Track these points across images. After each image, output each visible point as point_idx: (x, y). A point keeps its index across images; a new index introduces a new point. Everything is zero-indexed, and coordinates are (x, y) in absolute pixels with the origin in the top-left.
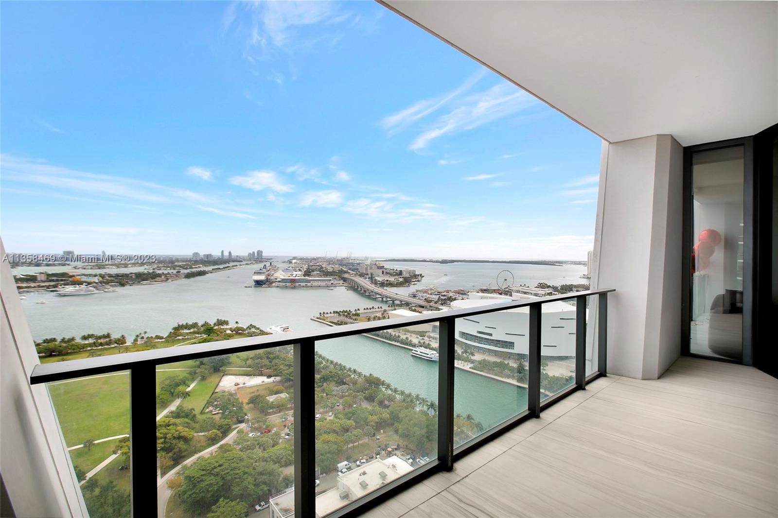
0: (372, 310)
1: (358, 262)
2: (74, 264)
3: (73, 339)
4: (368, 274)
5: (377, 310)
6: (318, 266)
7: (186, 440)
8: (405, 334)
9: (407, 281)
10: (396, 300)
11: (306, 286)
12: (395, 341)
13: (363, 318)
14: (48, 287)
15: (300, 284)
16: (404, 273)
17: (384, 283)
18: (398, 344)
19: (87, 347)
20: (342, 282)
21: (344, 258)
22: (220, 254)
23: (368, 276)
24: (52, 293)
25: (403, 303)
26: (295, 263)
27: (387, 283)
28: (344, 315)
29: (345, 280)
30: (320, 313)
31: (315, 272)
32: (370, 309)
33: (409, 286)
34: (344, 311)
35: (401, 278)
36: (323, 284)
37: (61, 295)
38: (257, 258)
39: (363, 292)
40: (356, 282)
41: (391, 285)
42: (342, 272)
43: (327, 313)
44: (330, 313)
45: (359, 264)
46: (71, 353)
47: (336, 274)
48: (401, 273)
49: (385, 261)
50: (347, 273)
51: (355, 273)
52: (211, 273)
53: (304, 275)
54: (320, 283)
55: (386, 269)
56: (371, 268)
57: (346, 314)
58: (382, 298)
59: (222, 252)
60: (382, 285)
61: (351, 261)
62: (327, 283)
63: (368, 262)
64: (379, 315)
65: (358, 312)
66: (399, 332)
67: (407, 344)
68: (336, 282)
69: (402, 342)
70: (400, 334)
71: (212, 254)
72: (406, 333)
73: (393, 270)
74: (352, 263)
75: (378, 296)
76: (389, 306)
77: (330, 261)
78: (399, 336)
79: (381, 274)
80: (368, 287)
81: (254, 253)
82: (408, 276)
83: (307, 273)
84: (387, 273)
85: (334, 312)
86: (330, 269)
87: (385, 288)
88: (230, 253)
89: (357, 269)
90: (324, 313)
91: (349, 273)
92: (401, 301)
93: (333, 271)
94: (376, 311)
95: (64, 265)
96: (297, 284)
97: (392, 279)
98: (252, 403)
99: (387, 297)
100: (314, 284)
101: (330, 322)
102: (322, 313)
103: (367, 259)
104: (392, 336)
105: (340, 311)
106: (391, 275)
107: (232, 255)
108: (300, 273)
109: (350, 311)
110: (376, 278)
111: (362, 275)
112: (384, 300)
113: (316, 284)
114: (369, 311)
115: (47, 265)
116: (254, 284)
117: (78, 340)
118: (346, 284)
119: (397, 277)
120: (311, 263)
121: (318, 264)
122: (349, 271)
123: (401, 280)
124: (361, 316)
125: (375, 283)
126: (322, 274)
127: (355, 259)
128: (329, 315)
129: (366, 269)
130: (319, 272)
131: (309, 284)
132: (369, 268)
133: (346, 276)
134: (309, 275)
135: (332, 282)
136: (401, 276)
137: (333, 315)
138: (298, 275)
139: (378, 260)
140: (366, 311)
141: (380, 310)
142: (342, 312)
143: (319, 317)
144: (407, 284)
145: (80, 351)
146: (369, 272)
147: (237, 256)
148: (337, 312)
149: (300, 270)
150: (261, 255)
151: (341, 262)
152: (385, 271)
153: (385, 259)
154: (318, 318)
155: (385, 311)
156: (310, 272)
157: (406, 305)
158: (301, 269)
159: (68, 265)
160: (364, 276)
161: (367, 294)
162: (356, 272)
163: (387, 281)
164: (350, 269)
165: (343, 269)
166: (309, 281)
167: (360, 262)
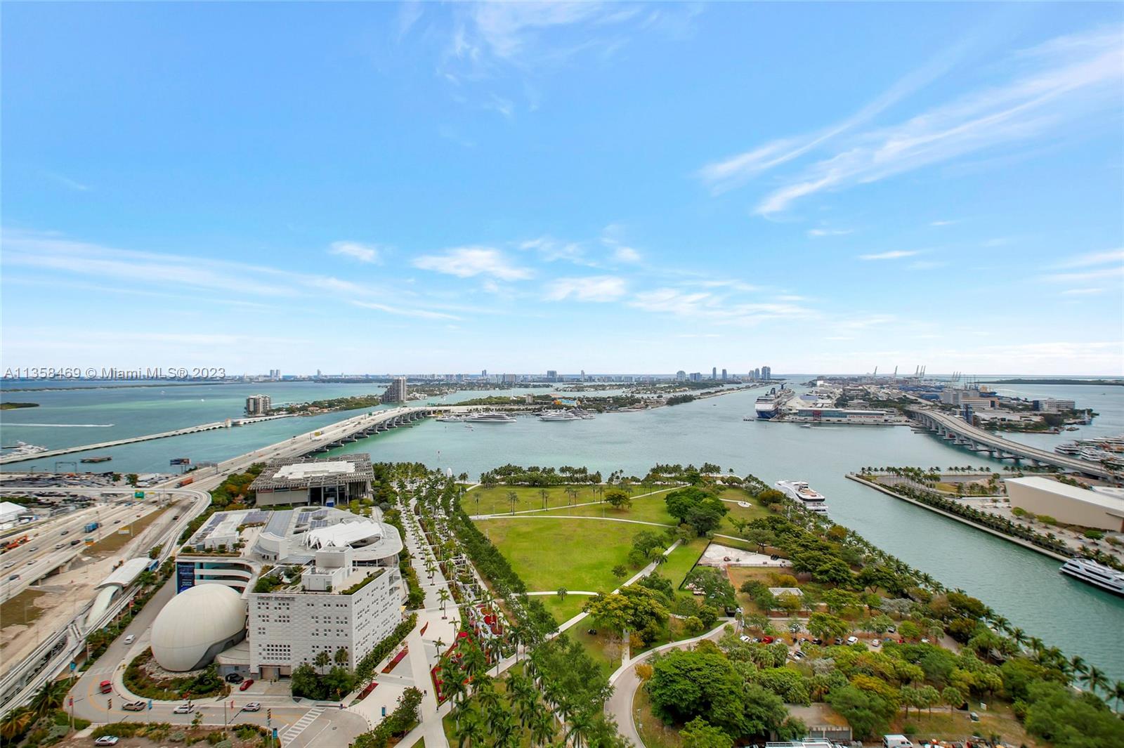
0: (967, 471)
1: (938, 384)
2: (556, 385)
3: (553, 470)
4: (958, 407)
5: (979, 473)
6: (861, 390)
7: (660, 620)
8: (1047, 528)
9: (1053, 423)
10: (1024, 457)
11: (839, 424)
12: (1021, 537)
13: (947, 485)
14: (534, 410)
15: (828, 418)
16: (1046, 407)
17: (995, 424)
18: (1028, 544)
19: (564, 481)
20: (905, 418)
21: (910, 378)
22: (712, 373)
23: (958, 410)
24: (537, 417)
25: (1041, 464)
26: (821, 386)
27: (1002, 425)
28: (908, 476)
29: (910, 415)
30: (863, 469)
31: (855, 401)
32: (963, 469)
33: (1056, 432)
34: (907, 470)
35: (1036, 415)
36: (870, 420)
37: (544, 420)
38: (762, 378)
39: (947, 437)
40: (932, 420)
41: (1012, 427)
42: (905, 401)
43: (876, 470)
44: (882, 470)
45: (940, 388)
46: (550, 485)
47: (893, 404)
48: (1036, 406)
49: (997, 382)
50: (916, 403)
51: (932, 404)
52: (700, 398)
53: (836, 405)
54: (863, 419)
55: (1000, 398)
56: (966, 396)
57: (911, 474)
58: (991, 452)
59: (715, 369)
60: (991, 427)
61: (923, 383)
62: (876, 419)
63: (960, 385)
64: (983, 482)
65: (937, 473)
66: (1032, 523)
67: (1050, 547)
68: (894, 418)
69: (1037, 541)
70: (1031, 525)
71: (701, 373)
72: (1049, 526)
73: (1018, 399)
74: (926, 386)
75: (980, 447)
76: (1006, 468)
77: (882, 382)
78: (1029, 530)
79: (988, 408)
80: (960, 430)
81: (757, 370)
82: (1054, 411)
83: (842, 402)
84: (1002, 406)
85: (889, 469)
86: (883, 394)
87: (998, 433)
88: (724, 371)
89: (937, 397)
90: (869, 469)
91: (920, 403)
92: (1036, 461)
93: (888, 400)
94: (976, 475)
95: (548, 386)
96: (824, 419)
97: (1014, 417)
98: (748, 592)
99: (1001, 451)
100: (853, 420)
101: (880, 485)
102: (866, 468)
103: (957, 378)
104: (1012, 526)
105: (900, 469)
106: (1013, 409)
107: (728, 373)
108: (829, 401)
109: (919, 468)
110: (977, 414)
111: (945, 408)
112: (995, 454)
113: (856, 419)
114: (960, 473)
115: (535, 386)
116: (758, 416)
117: (557, 472)
118: (913, 423)
119: (1026, 414)
120: (848, 385)
121: (860, 388)
122: (920, 400)
123: (1037, 419)
124: (942, 480)
125: (976, 422)
126: (867, 404)
127: (931, 380)
128: (879, 473)
129: (956, 397)
130: (862, 401)
131: (844, 420)
132: (961, 396)
133: (914, 408)
134: (844, 406)
135: (887, 418)
136: (1036, 412)
137: (885, 473)
138: (825, 404)
139: (981, 380)
140: (953, 473)
141: (986, 473)
142: (904, 470)
143: (860, 474)
144: (1052, 428)
145: (558, 485)
146: (962, 402)
147: (734, 375)
148: (894, 470)
149: (829, 397)
150: (769, 373)
151: (905, 383)
152: (997, 402)
153: (998, 380)
154: (858, 476)
155: (996, 476)
156: (847, 401)
157: (1052, 469)
158: (831, 395)
159: (552, 386)
160: (950, 410)
161: (956, 442)
162: (933, 402)
163: (1003, 420)
164: (921, 397)
165: (908, 396)
166: (844, 415)
167: (943, 384)
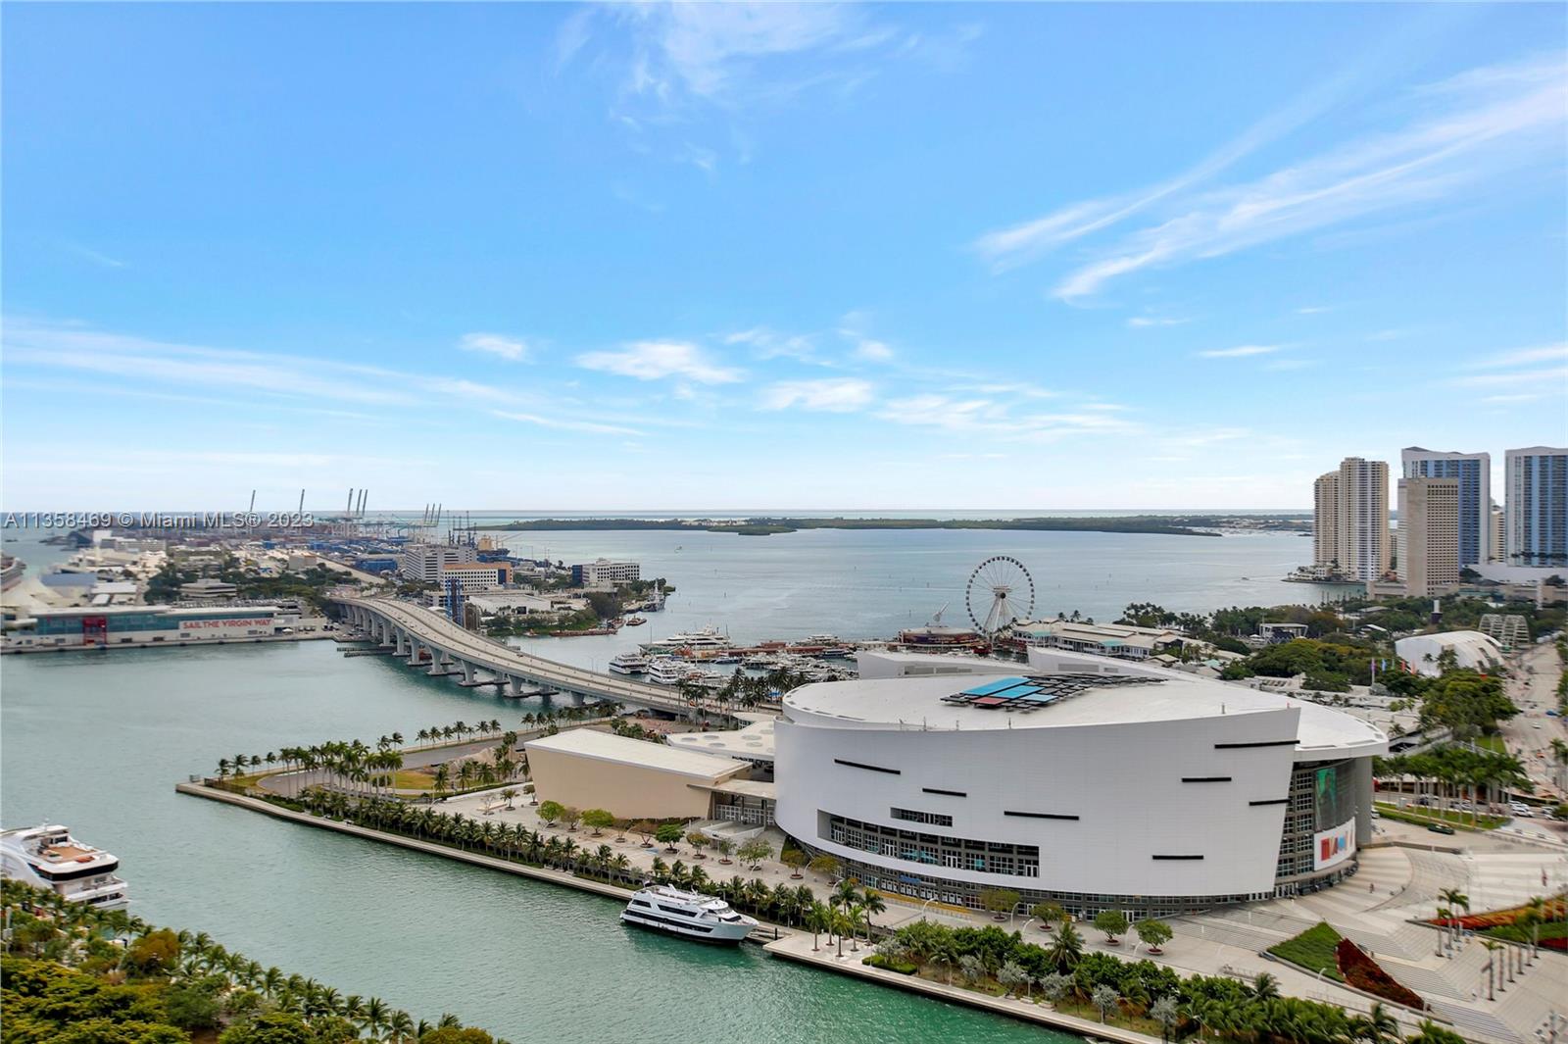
0: (455, 735)
1: (394, 533)
4: (436, 586)
5: (479, 735)
6: (216, 554)
8: (597, 835)
9: (604, 612)
10: (558, 690)
11: (158, 648)
12: (556, 866)
13: (415, 774)
15: (126, 635)
16: (593, 577)
17: (506, 620)
18: (567, 877)
20: (322, 621)
21: (333, 520)
23: (436, 595)
25: (588, 701)
26: (107, 544)
27: (519, 622)
28: (330, 764)
29: (336, 612)
30: (223, 763)
31: (201, 584)
32: (447, 732)
33: (611, 630)
34: (330, 749)
35: (577, 596)
36: (239, 632)
39: (414, 660)
40: (384, 622)
41: (536, 627)
42: (322, 577)
43: (255, 761)
44: (270, 758)
45: (397, 543)
47: (295, 587)
48: (578, 576)
49: (511, 528)
50: (346, 582)
51: (382, 581)
53: (150, 597)
54: (222, 631)
55: (515, 562)
56: (451, 559)
57: (337, 759)
58: (500, 685)
60: (500, 628)
61: (362, 532)
62: (254, 627)
63: (439, 536)
64: (486, 756)
65: (394, 747)
66: (573, 829)
67: (602, 875)
68: (297, 622)
69: (583, 868)
70: (573, 836)
72: (602, 830)
73: (547, 564)
74: (368, 540)
75: (481, 677)
76: (528, 719)
77: (268, 532)
78: (569, 846)
79: (493, 585)
80: (440, 639)
82: (606, 587)
83: (165, 588)
84: (520, 580)
85: (287, 755)
87: (512, 642)
89: (392, 565)
90: (239, 761)
91: (356, 581)
92: (579, 695)
93: (285, 577)
94: (473, 742)
96: (114, 638)
97: (541, 604)
99: (518, 680)
100: (195, 633)
101: (268, 798)
102: (231, 760)
103: (432, 518)
104: (541, 845)
105: (314, 750)
106: (538, 585)
108: (129, 587)
109: (356, 743)
110: (473, 600)
111: (411, 590)
112: (508, 691)
113: (204, 632)
114: (441, 741)
118: (341, 631)
119: (561, 594)
120: (182, 542)
121: (213, 547)
122: (356, 574)
123: (579, 605)
124: (406, 764)
125: (469, 620)
126: (231, 588)
127: (380, 524)
128: (264, 767)
129: (431, 564)
130: (217, 583)
131: (171, 636)
132: (441, 560)
133: (342, 594)
134: (170, 597)
135: (280, 622)
136: (579, 591)
137: (279, 766)
138: (116, 597)
139: (481, 523)
140: (428, 743)
141: (492, 734)
142: (322, 753)
143: (215, 779)
144: (605, 622)
146: (443, 573)
148: (298, 754)
149: (128, 575)
151: (320, 532)
152: (510, 571)
153: (511, 521)
154: (210, 784)
155: (511, 738)
156: (177, 583)
157: (599, 710)
158: (134, 571)
160: (419, 595)
161: (434, 670)
162: (385, 576)
163: (522, 610)
164: (360, 565)
165: (329, 565)
166: (172, 623)
167: (404, 533)
